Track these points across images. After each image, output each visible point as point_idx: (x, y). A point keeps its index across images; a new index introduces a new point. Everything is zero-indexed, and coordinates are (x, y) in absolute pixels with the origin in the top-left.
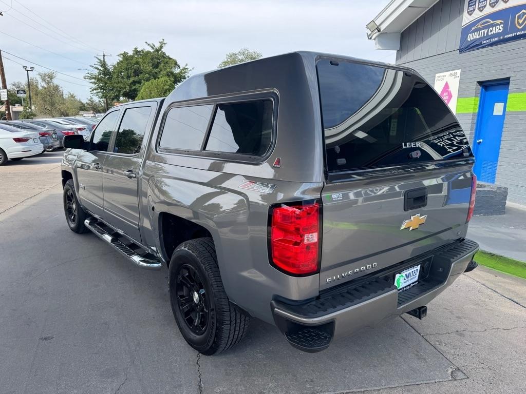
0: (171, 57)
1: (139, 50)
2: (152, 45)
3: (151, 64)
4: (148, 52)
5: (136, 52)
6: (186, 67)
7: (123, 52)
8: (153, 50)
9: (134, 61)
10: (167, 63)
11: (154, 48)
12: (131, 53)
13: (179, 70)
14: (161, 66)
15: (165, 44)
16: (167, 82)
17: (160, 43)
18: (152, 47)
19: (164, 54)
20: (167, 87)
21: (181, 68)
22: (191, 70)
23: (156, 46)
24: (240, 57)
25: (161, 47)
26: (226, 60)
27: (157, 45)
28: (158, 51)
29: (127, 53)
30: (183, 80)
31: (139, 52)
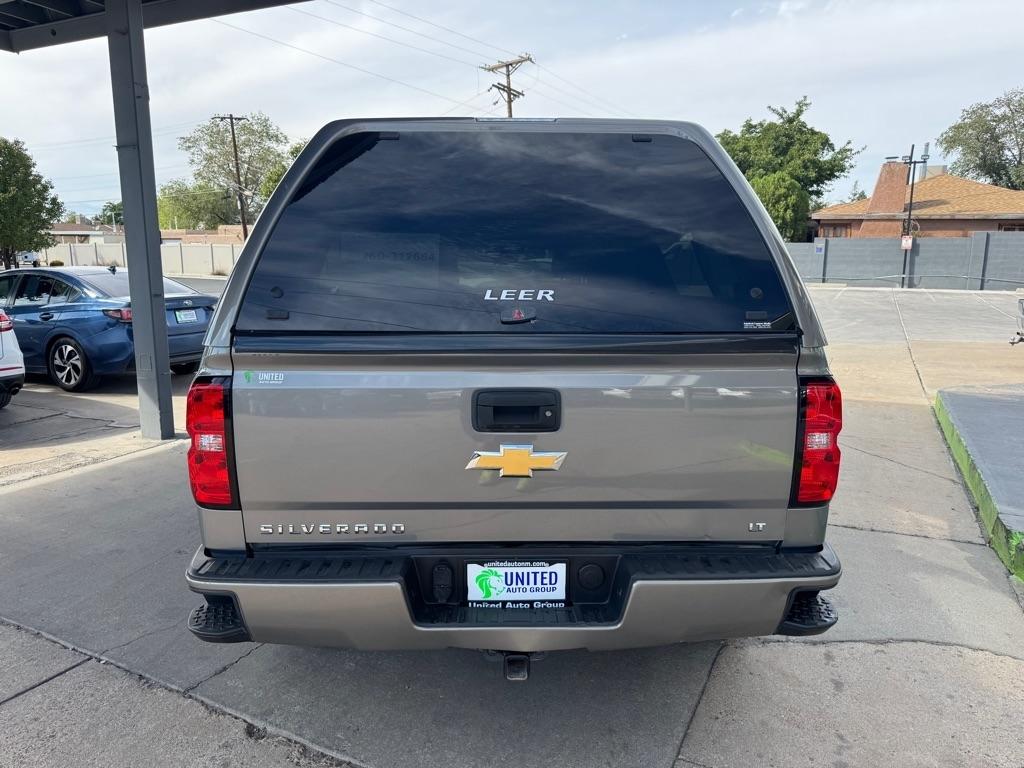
0: (817, 130)
1: (753, 123)
2: (781, 111)
3: (771, 149)
4: (772, 126)
5: (749, 127)
6: (847, 147)
7: (721, 132)
8: (782, 121)
9: (740, 145)
10: (806, 142)
11: (785, 115)
12: (737, 130)
13: (831, 153)
14: (793, 150)
15: (806, 105)
16: (784, 180)
17: (799, 104)
18: (781, 116)
19: (804, 125)
20: (783, 191)
21: (837, 149)
22: (858, 152)
23: (788, 112)
24: (998, 112)
25: (799, 112)
26: (960, 121)
27: (791, 110)
28: (790, 121)
29: (730, 132)
30: (837, 174)
31: (755, 127)
